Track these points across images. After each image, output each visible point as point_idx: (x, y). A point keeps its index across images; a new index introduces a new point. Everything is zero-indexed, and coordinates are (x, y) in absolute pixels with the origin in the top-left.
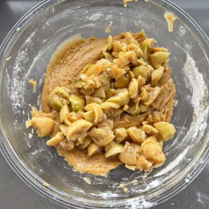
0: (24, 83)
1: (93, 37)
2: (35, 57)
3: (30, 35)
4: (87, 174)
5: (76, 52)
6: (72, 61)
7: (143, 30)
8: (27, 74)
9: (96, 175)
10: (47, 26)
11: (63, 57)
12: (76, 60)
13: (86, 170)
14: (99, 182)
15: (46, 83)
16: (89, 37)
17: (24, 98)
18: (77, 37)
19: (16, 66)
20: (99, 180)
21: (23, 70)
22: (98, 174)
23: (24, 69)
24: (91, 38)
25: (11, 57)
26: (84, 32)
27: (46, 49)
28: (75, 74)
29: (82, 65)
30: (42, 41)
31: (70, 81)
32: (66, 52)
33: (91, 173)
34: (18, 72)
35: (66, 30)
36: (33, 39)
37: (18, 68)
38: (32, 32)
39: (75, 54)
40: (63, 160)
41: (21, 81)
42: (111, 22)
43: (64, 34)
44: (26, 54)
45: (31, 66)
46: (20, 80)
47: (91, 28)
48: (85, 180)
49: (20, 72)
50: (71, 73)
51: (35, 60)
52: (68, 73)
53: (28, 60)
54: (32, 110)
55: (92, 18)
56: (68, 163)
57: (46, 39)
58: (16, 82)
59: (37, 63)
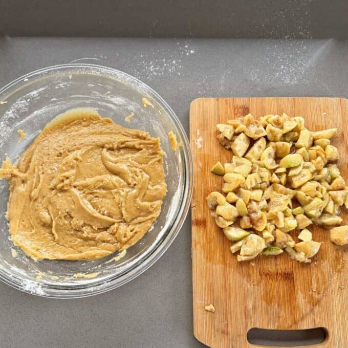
0: (11, 130)
1: (110, 119)
2: (36, 110)
3: (38, 89)
4: (20, 249)
5: (85, 126)
6: (75, 133)
7: (159, 138)
8: (19, 123)
9: (27, 254)
10: (60, 88)
11: (69, 123)
12: (80, 135)
13: (21, 244)
14: (25, 261)
15: (36, 141)
16: (106, 117)
17: (4, 144)
18: (92, 111)
19: (9, 111)
20: (26, 259)
21: (16, 117)
22: (29, 255)
23: (18, 117)
24: (108, 118)
25: (6, 102)
26: (102, 109)
27: (53, 108)
28: (71, 149)
29: (83, 144)
30: (51, 99)
31: (61, 153)
32: (75, 120)
33: (24, 250)
34: (10, 118)
35: (82, 98)
36: (40, 94)
37: (11, 114)
38: (41, 87)
39: (83, 128)
40: (6, 223)
41: (9, 128)
42: (133, 114)
43: (78, 102)
44: (27, 104)
45: (28, 118)
46: (8, 125)
47: (110, 109)
48: (12, 252)
49: (13, 118)
50: (66, 146)
51: (35, 113)
52: (64, 144)
53: (27, 110)
54: (5, 160)
55: (114, 100)
56: (9, 229)
57: (57, 98)
58: (3, 126)
59: (36, 117)
